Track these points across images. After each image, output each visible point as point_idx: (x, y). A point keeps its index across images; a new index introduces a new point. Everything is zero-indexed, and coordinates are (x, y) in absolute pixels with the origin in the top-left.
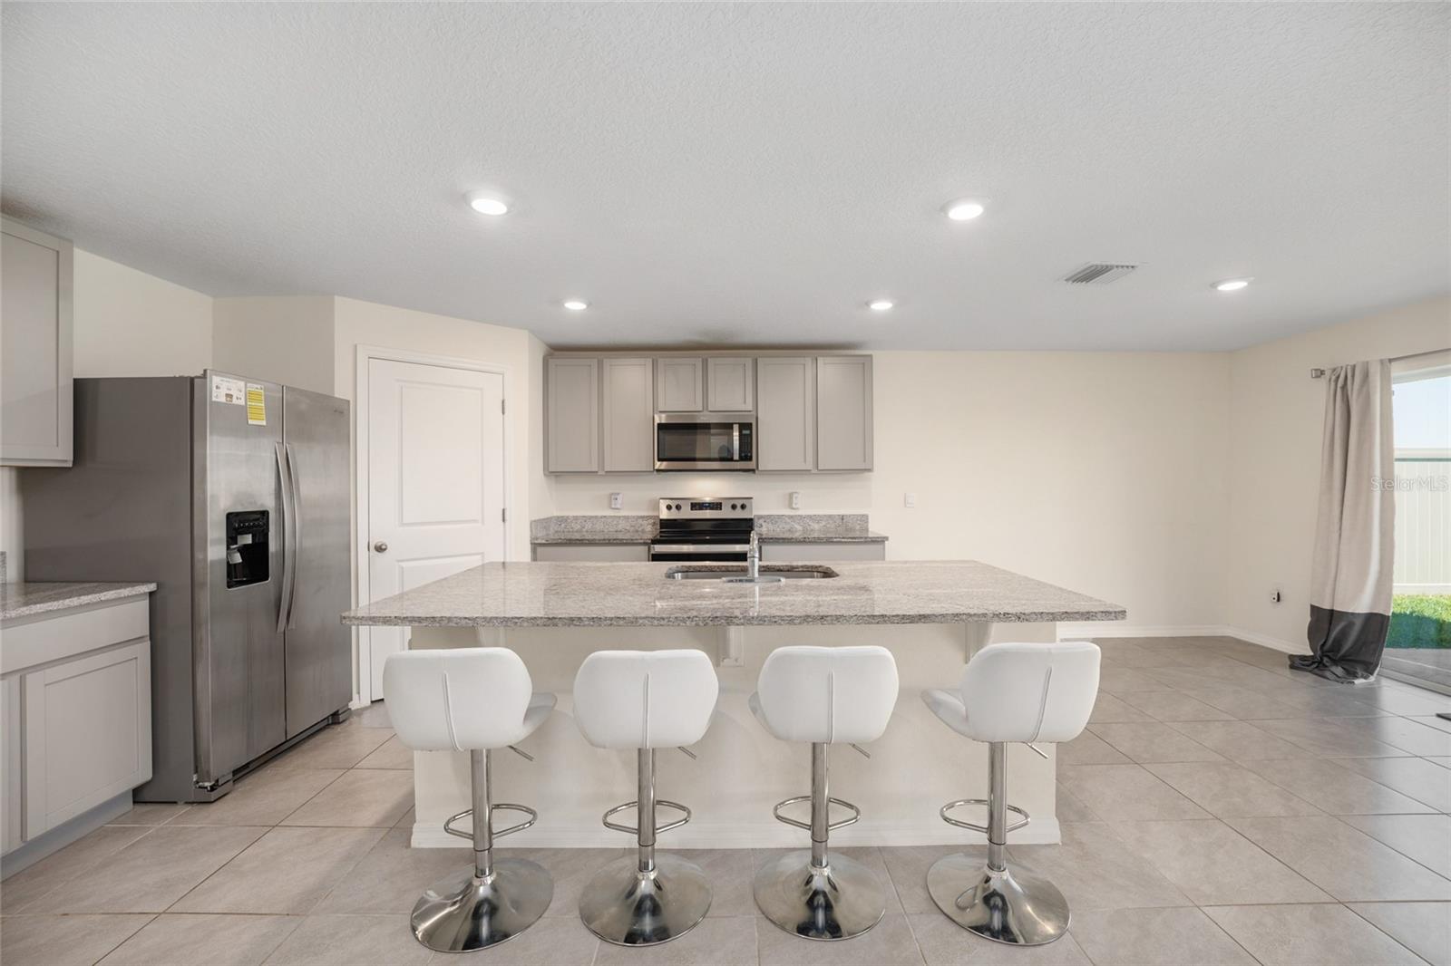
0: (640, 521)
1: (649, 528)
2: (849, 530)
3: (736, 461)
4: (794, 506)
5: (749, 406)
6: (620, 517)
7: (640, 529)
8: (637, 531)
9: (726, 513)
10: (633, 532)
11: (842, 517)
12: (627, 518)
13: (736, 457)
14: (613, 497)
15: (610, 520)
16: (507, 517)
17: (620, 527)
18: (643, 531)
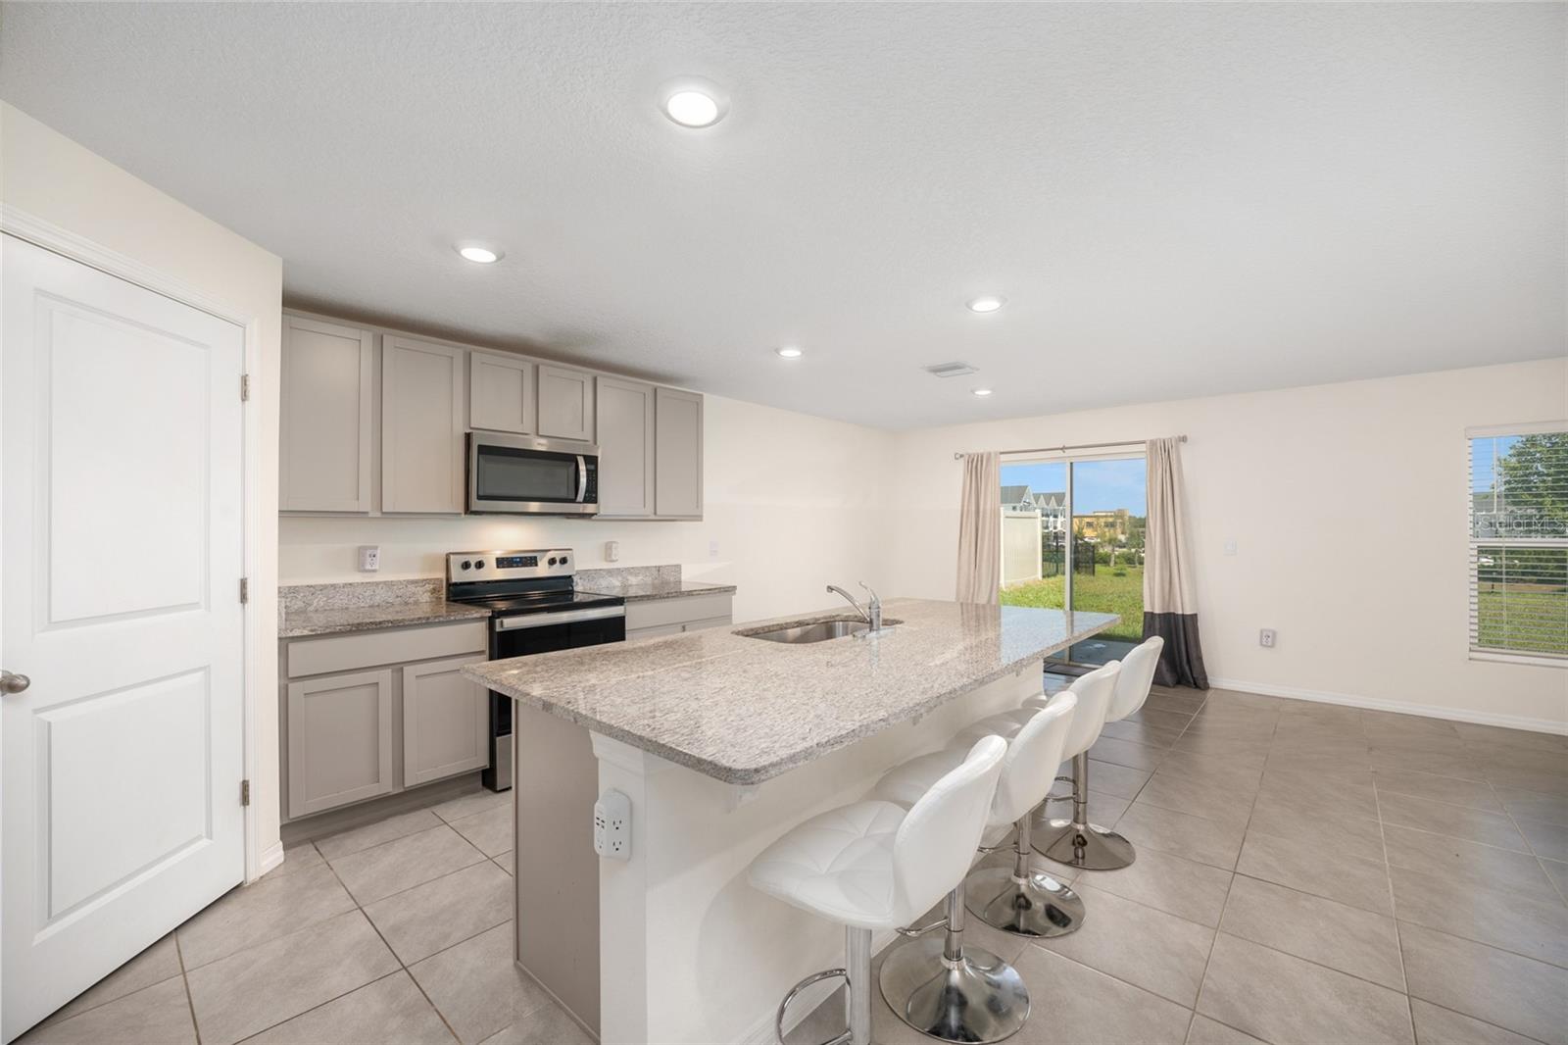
0: (412, 588)
1: (426, 597)
2: (665, 583)
3: (580, 503)
4: (614, 558)
5: (588, 435)
6: (377, 584)
7: (411, 600)
8: (406, 603)
9: (542, 570)
10: (400, 604)
11: (659, 569)
12: (389, 585)
13: (581, 496)
14: (368, 552)
15: (359, 590)
16: (250, 595)
17: (377, 600)
18: (416, 603)
